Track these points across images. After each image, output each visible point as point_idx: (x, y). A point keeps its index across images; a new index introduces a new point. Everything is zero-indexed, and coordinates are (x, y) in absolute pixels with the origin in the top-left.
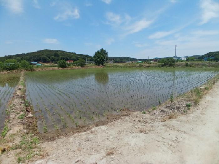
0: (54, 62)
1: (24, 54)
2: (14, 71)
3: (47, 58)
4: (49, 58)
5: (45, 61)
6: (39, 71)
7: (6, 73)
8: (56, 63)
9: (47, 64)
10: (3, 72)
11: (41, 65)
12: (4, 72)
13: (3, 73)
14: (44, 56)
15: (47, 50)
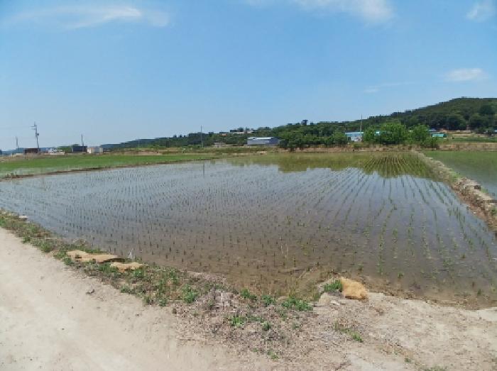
0: (477, 129)
1: (408, 113)
2: (396, 147)
3: (462, 118)
4: (467, 118)
5: (454, 126)
6: (450, 150)
7: (381, 149)
8: (481, 132)
9: (459, 133)
10: (375, 147)
11: (444, 136)
12: (378, 147)
13: (375, 150)
14: (454, 114)
15: (463, 100)
